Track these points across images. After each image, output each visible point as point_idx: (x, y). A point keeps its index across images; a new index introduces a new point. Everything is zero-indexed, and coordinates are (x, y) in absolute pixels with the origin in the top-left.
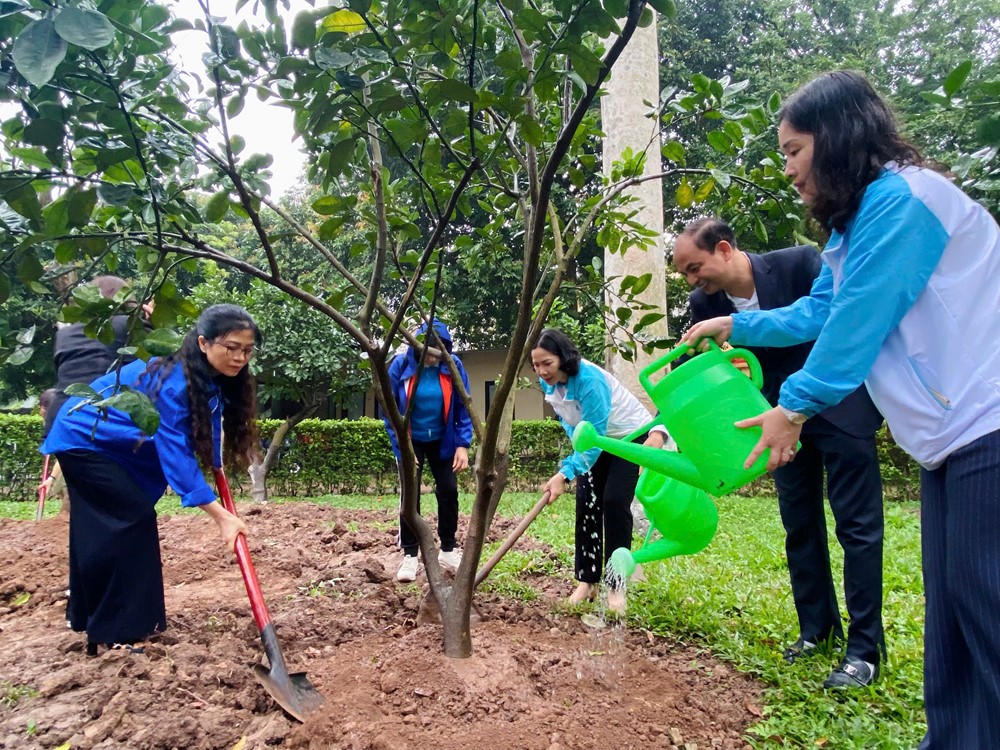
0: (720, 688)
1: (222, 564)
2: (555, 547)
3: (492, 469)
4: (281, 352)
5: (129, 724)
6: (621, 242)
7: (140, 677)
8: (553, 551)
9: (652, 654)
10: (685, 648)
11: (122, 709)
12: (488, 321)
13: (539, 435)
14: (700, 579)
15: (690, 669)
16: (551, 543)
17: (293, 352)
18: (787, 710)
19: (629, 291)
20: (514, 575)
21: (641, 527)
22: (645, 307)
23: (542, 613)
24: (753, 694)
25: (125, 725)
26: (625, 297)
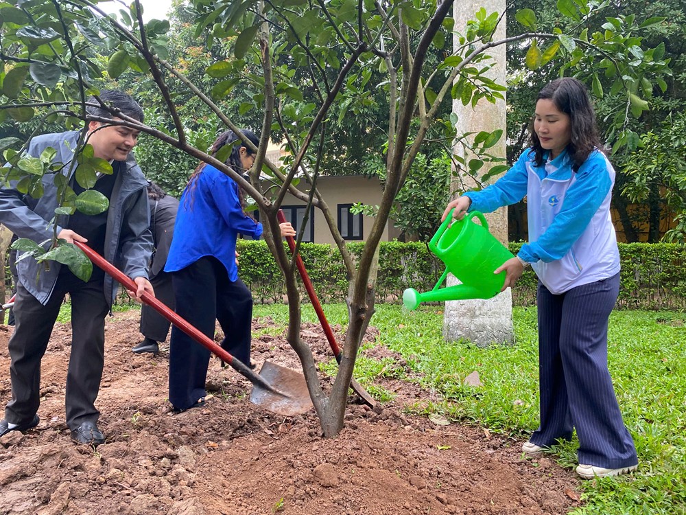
0: (544, 477)
1: (125, 368)
2: (404, 355)
3: (364, 304)
4: (161, 180)
5: (74, 509)
6: (473, 95)
7: (76, 468)
8: (403, 359)
9: (489, 447)
10: (515, 442)
11: (66, 496)
12: (340, 149)
13: (386, 254)
14: (527, 383)
15: (520, 460)
16: (401, 351)
17: (171, 181)
18: (601, 497)
19: (481, 145)
20: (371, 379)
21: (476, 338)
22: (494, 159)
23: (398, 413)
24: (572, 482)
25: (72, 510)
26: (477, 151)
